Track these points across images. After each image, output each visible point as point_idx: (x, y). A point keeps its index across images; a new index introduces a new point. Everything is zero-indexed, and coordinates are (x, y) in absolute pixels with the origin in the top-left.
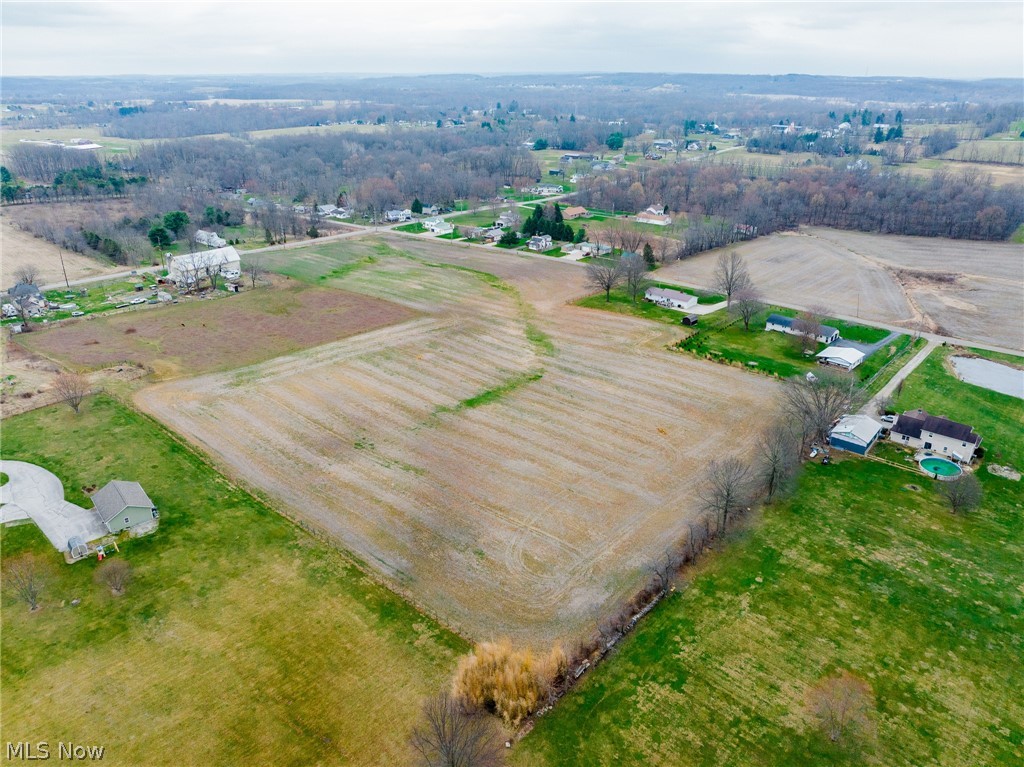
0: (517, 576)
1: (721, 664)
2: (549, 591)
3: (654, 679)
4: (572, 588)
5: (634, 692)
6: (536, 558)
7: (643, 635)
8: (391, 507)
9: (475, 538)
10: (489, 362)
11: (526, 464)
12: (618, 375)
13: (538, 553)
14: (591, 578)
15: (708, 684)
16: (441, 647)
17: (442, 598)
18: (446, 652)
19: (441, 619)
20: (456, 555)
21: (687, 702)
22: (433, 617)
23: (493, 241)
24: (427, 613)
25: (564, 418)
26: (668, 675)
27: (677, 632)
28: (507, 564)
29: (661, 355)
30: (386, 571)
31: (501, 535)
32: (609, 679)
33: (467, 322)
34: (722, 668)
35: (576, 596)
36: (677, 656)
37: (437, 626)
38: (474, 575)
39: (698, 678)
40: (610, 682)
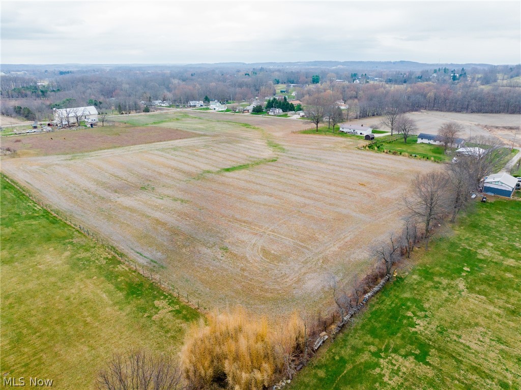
0: (256, 264)
1: (460, 337)
2: (285, 276)
3: (395, 351)
4: (305, 274)
5: (377, 365)
6: (273, 252)
7: (376, 311)
8: (157, 220)
9: (222, 239)
10: (242, 154)
11: (265, 197)
12: (327, 160)
13: (274, 249)
14: (322, 266)
15: (453, 357)
16: (178, 321)
17: (187, 281)
18: (183, 325)
19: (183, 296)
20: (204, 250)
21: (437, 376)
22: (175, 294)
23: (248, 112)
24: (171, 292)
25: (293, 177)
26: (409, 347)
27: (408, 308)
28: (248, 256)
29: (354, 151)
30: (141, 260)
31: (244, 237)
32: (349, 351)
33: (229, 139)
34: (461, 341)
35: (310, 279)
36: (414, 329)
37: (178, 303)
38: (218, 264)
39: (439, 350)
40: (350, 355)
